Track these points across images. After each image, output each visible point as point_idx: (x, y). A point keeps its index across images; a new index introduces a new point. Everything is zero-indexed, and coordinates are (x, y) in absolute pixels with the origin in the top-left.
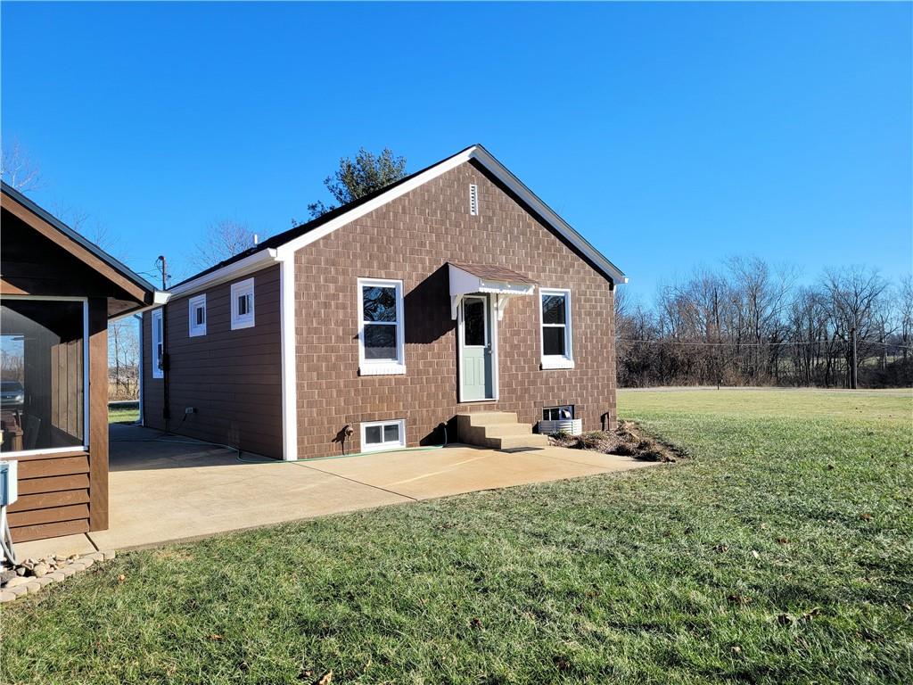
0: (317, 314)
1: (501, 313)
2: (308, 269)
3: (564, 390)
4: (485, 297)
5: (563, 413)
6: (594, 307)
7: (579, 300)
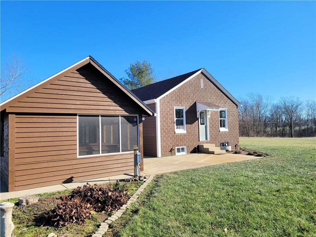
0: (165, 117)
1: (209, 115)
2: (163, 104)
3: (226, 138)
4: (205, 111)
5: (225, 144)
6: (233, 113)
7: (229, 111)
